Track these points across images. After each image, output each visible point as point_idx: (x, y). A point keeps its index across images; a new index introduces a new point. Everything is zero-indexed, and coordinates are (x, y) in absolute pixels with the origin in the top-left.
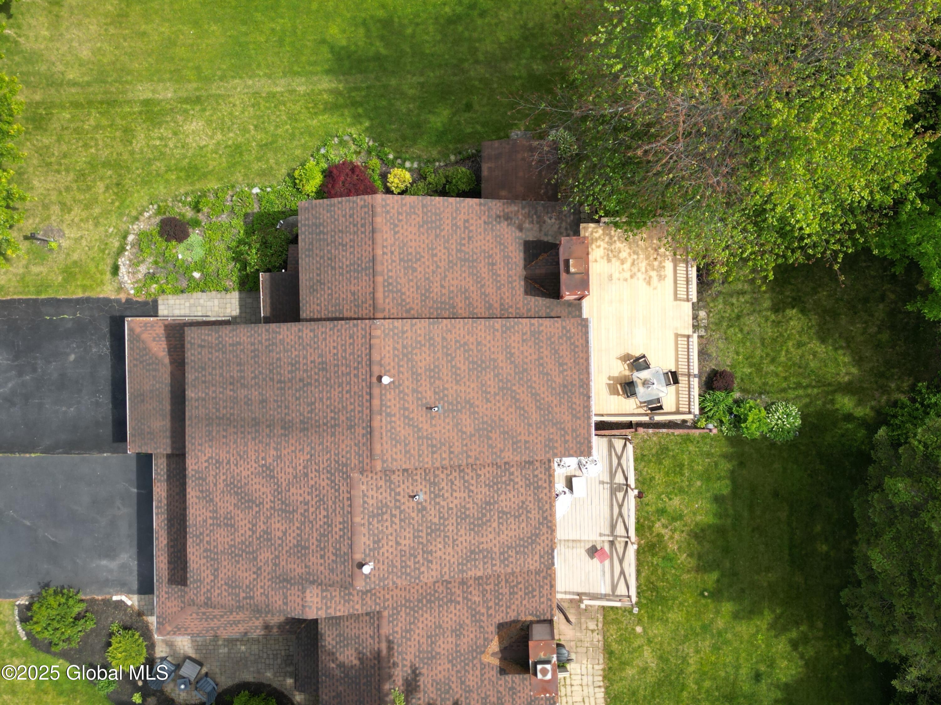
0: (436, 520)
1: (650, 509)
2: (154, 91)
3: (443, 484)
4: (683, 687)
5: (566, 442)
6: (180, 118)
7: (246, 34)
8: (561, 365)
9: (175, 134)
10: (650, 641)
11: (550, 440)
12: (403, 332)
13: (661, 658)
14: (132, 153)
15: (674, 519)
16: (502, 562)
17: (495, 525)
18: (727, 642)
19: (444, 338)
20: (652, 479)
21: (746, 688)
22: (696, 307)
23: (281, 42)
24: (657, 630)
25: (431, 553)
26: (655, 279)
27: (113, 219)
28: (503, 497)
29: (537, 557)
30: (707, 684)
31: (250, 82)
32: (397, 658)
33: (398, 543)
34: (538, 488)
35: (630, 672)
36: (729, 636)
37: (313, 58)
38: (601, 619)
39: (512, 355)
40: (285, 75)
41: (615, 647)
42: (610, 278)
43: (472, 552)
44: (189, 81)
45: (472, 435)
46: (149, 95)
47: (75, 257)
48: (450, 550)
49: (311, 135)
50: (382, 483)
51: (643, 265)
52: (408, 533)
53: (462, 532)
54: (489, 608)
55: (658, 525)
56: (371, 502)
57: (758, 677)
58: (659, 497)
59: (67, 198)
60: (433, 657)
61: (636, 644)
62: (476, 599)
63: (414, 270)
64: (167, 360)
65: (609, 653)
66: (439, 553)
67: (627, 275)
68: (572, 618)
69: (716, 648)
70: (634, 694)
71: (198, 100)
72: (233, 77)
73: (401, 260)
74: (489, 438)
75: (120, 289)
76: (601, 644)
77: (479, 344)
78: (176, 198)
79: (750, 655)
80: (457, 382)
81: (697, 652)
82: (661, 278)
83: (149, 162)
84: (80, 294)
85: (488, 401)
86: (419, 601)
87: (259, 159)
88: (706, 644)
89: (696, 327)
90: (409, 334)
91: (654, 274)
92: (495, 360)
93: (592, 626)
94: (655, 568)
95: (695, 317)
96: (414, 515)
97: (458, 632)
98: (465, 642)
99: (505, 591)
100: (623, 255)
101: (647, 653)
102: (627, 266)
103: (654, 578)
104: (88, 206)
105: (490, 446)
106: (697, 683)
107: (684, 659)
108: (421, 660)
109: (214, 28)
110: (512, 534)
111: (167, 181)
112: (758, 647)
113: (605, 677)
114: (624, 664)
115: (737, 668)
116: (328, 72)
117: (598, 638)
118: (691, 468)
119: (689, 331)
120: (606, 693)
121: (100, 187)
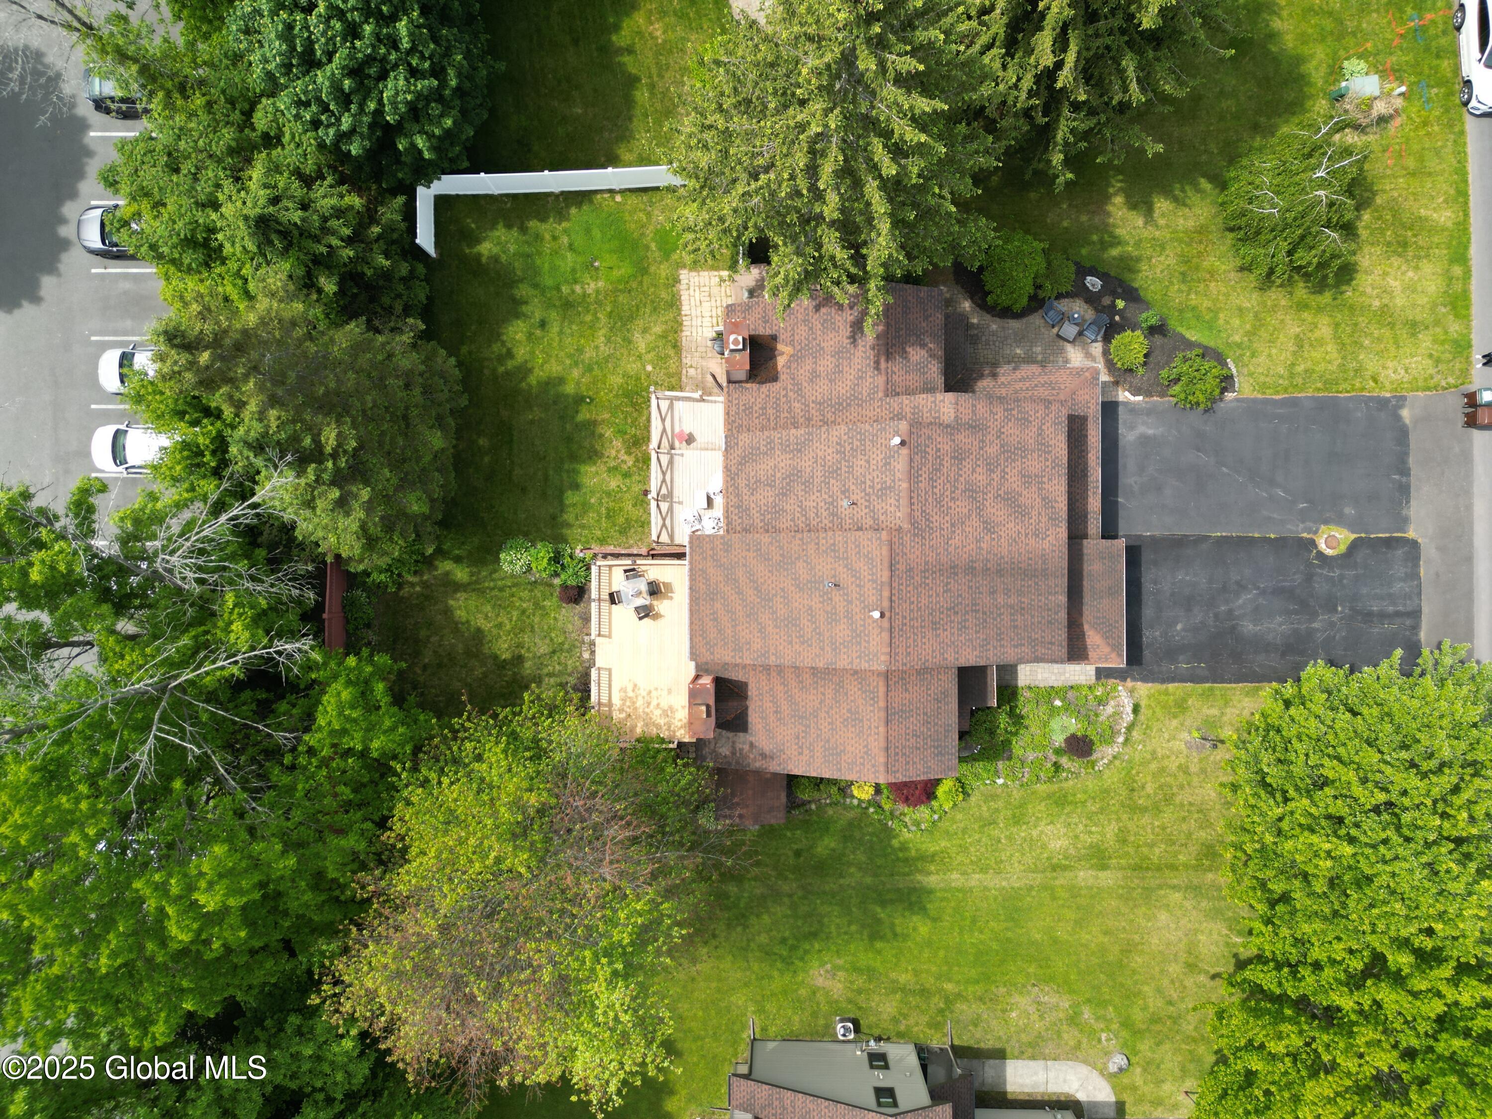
0: (832, 481)
1: (636, 478)
2: (1097, 878)
3: (825, 514)
4: (610, 315)
5: (712, 549)
6: (1072, 851)
7: (1007, 929)
8: (715, 619)
9: (1077, 837)
10: (640, 357)
11: (727, 551)
12: (860, 657)
13: (630, 342)
14: (1119, 820)
15: (615, 468)
16: (772, 441)
17: (778, 475)
18: (570, 356)
19: (823, 649)
20: (635, 505)
21: (553, 315)
22: (593, 662)
23: (974, 921)
24: (632, 367)
25: (838, 452)
27: (1137, 758)
28: (771, 500)
29: (741, 444)
30: (588, 318)
31: (1004, 883)
32: (872, 353)
33: (868, 462)
34: (738, 507)
35: (658, 329)
36: (568, 362)
37: (944, 904)
38: (684, 378)
39: (760, 631)
40: (971, 890)
41: (672, 352)
43: (800, 451)
44: (1062, 886)
45: (798, 559)
46: (1102, 875)
47: (1175, 723)
48: (820, 454)
49: (947, 832)
50: (882, 518)
52: (858, 470)
53: (808, 470)
54: (785, 396)
55: (630, 463)
56: (892, 501)
57: (543, 324)
58: (629, 488)
59: (1181, 777)
60: (838, 353)
61: (653, 354)
62: (797, 405)
63: (849, 711)
64: (1086, 627)
65: (677, 346)
66: (830, 451)
68: (710, 379)
69: (580, 350)
70: (655, 309)
71: (1054, 868)
72: (1020, 889)
73: (862, 721)
74: (782, 555)
75: (1132, 691)
76: (684, 354)
77: (790, 643)
78: (1077, 775)
79: (549, 344)
80: (810, 608)
81: (597, 347)
83: (1102, 810)
84: (1171, 687)
85: (783, 590)
86: (849, 405)
87: (997, 810)
88: (589, 354)
89: (593, 644)
90: (855, 655)
92: (776, 626)
93: (692, 372)
94: (634, 424)
95: (594, 653)
96: (853, 487)
97: (814, 375)
98: (808, 366)
99: (770, 411)
101: (642, 346)
103: (635, 415)
104: (1162, 770)
105: (781, 548)
106: (598, 319)
107: (609, 340)
109: (1038, 936)
110: (763, 466)
111: (1085, 792)
112: (542, 351)
113: (681, 324)
114: (664, 336)
115: (561, 333)
116: (930, 892)
117: (687, 361)
118: (599, 514)
119: (599, 641)
120: (680, 310)
121: (1150, 789)
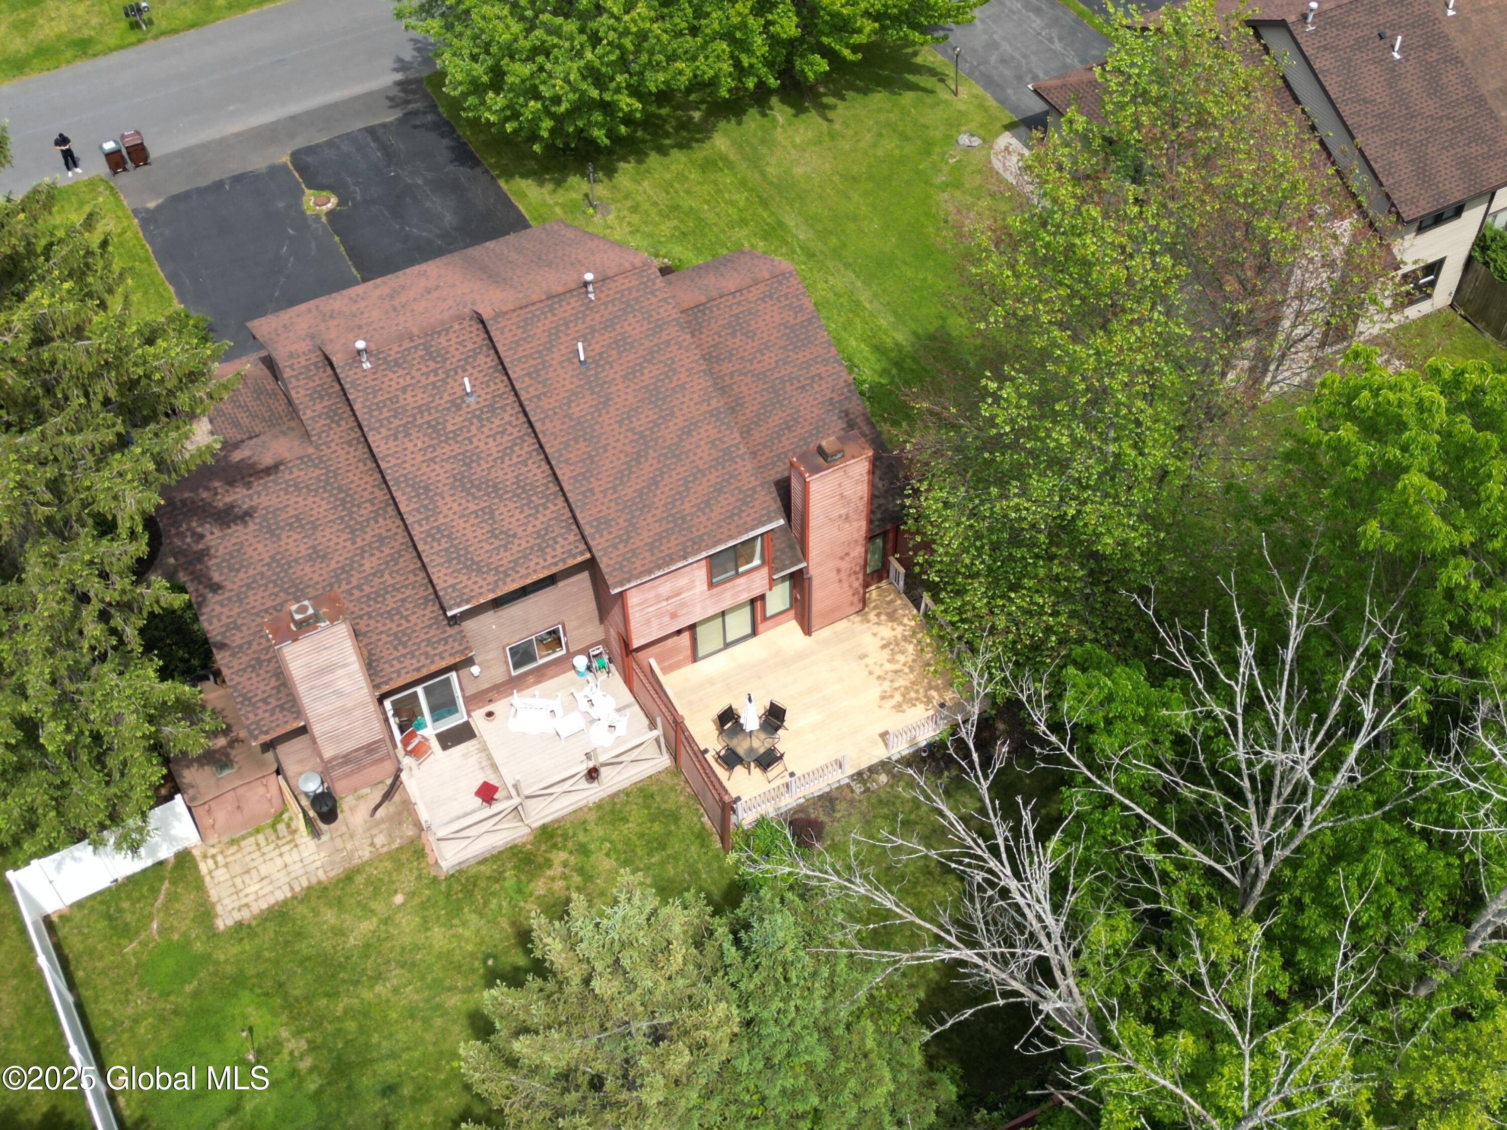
0: (450, 428)
1: (582, 838)
3: (497, 422)
4: (333, 995)
5: (615, 547)
8: (707, 503)
10: (386, 921)
11: (607, 522)
12: (652, 293)
13: (367, 946)
15: (581, 871)
17: (473, 507)
18: (426, 1021)
19: (668, 343)
20: (625, 820)
21: (366, 1081)
22: (884, 766)
24: (407, 923)
25: (408, 435)
26: (893, 702)
28: (511, 506)
29: (451, 581)
30: (351, 1026)
32: (257, 486)
33: (404, 390)
34: (541, 549)
35: (330, 916)
36: (438, 1022)
38: (395, 846)
39: (689, 433)
41: (360, 879)
42: (863, 657)
43: (427, 488)
45: (569, 416)
48: (420, 458)
50: (470, 346)
51: (901, 682)
52: (421, 398)
53: (448, 467)
54: (359, 588)
55: (563, 855)
56: (443, 340)
57: (389, 1090)
58: (603, 840)
60: (273, 533)
61: (373, 905)
62: (367, 566)
63: (734, 337)
65: (348, 877)
66: (410, 445)
67: (878, 672)
68: (380, 813)
69: (412, 1013)
70: (299, 934)
73: (736, 315)
74: (576, 441)
76: (356, 861)
77: (682, 387)
79: (421, 1063)
80: (625, 377)
81: (396, 991)
82: (898, 708)
85: (620, 422)
86: (340, 489)
88: (411, 995)
89: (859, 776)
90: (654, 300)
91: (898, 698)
92: (672, 414)
93: (380, 840)
94: (498, 878)
95: (872, 769)
96: (446, 397)
97: (317, 555)
98: (306, 571)
99: (391, 603)
100: (901, 658)
101: (367, 926)
102: (889, 667)
103: (482, 884)
105: (567, 445)
106: (345, 1012)
107: (379, 977)
108: (265, 518)
110: (470, 535)
112: (438, 1069)
113: (310, 888)
114: (339, 903)
115: (393, 1055)
117: (366, 853)
118: (663, 863)
119: (850, 770)
120: (285, 902)
